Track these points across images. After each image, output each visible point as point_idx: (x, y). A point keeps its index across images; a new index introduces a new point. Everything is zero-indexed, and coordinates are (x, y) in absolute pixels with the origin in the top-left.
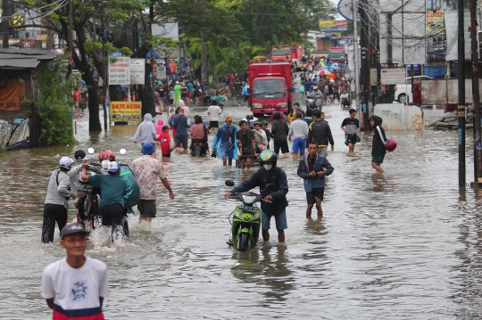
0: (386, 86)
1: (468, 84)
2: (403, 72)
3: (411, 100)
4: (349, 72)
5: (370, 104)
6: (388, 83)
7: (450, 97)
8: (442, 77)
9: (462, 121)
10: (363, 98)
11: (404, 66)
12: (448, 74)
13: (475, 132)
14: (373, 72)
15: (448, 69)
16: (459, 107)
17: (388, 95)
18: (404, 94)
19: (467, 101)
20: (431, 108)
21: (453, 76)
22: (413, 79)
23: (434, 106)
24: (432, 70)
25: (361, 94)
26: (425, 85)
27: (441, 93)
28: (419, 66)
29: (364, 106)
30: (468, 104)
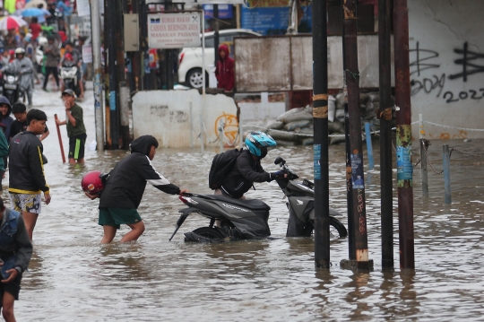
0: (159, 52)
1: (335, 46)
2: (195, 22)
3: (213, 83)
4: (80, 21)
5: (125, 92)
6: (163, 46)
7: (297, 76)
8: (280, 32)
9: (322, 127)
10: (108, 78)
11: (199, 8)
12: (294, 25)
13: (349, 152)
14: (130, 21)
15: (294, 15)
16: (315, 97)
17: (165, 71)
18: (198, 70)
19: (331, 84)
20: (256, 98)
21: (304, 29)
22: (217, 37)
23: (264, 96)
24: (260, 18)
25: (105, 70)
26: (244, 49)
27: (279, 67)
28: (232, 8)
29: (112, 94)
30: (335, 92)
